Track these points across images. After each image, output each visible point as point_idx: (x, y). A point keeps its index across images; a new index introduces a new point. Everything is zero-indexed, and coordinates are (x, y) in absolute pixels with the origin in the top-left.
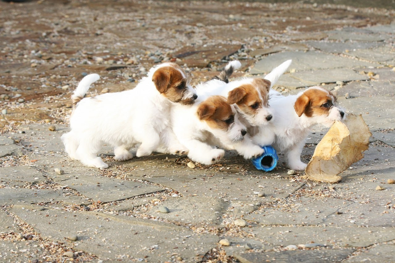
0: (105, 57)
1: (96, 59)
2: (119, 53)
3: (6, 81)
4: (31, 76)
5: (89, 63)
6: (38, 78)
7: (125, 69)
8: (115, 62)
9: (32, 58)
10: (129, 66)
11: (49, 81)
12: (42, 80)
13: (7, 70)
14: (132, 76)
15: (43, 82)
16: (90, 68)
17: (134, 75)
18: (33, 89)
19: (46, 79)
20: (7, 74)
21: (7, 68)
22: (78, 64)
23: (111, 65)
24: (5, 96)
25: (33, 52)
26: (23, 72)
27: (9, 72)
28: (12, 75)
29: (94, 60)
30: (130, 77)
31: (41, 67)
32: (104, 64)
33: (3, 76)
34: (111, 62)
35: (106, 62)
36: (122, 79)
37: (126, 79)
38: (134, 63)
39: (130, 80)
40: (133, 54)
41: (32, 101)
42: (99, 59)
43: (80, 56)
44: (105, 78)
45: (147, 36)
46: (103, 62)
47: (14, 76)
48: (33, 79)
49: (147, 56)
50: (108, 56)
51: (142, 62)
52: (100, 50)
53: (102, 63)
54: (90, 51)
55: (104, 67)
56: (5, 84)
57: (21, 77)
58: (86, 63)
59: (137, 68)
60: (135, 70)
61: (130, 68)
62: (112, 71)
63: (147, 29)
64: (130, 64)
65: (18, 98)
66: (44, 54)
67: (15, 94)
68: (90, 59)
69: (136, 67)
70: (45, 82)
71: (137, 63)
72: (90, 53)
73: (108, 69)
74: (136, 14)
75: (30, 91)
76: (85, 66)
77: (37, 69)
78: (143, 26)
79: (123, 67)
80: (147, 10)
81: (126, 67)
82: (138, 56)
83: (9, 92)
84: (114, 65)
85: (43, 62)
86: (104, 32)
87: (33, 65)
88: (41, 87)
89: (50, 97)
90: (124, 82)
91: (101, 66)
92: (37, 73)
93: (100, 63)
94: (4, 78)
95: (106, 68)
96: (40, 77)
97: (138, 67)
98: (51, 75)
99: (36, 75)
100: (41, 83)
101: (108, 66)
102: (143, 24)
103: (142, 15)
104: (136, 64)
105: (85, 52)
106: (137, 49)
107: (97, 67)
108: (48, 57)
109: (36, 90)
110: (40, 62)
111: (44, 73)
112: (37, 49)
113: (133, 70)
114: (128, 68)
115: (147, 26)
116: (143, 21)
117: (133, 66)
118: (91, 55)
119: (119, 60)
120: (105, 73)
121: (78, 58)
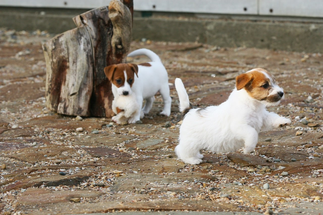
3: (267, 150)
4: (296, 146)
6: (303, 148)
9: (297, 125)
11: (317, 152)
12: (309, 150)
13: (268, 138)
15: (310, 152)
18: (299, 160)
19: (313, 149)
20: (268, 142)
21: (268, 136)
24: (266, 169)
25: (297, 117)
26: (287, 140)
27: (270, 141)
28: (275, 144)
31: (307, 135)
33: (263, 144)
41: (298, 175)
47: (276, 145)
48: (298, 149)
56: (266, 155)
57: (284, 146)
65: (282, 171)
66: (311, 120)
67: (277, 166)
70: (312, 152)
75: (294, 163)
77: (303, 137)
83: (271, 164)
85: (310, 130)
87: (298, 133)
88: (308, 159)
89: (318, 170)
92: (303, 143)
94: (264, 147)
96: (306, 147)
98: (319, 144)
99: (302, 145)
100: (308, 154)
108: (315, 124)
109: (302, 162)
110: (305, 129)
111: (311, 142)
112: (301, 115)
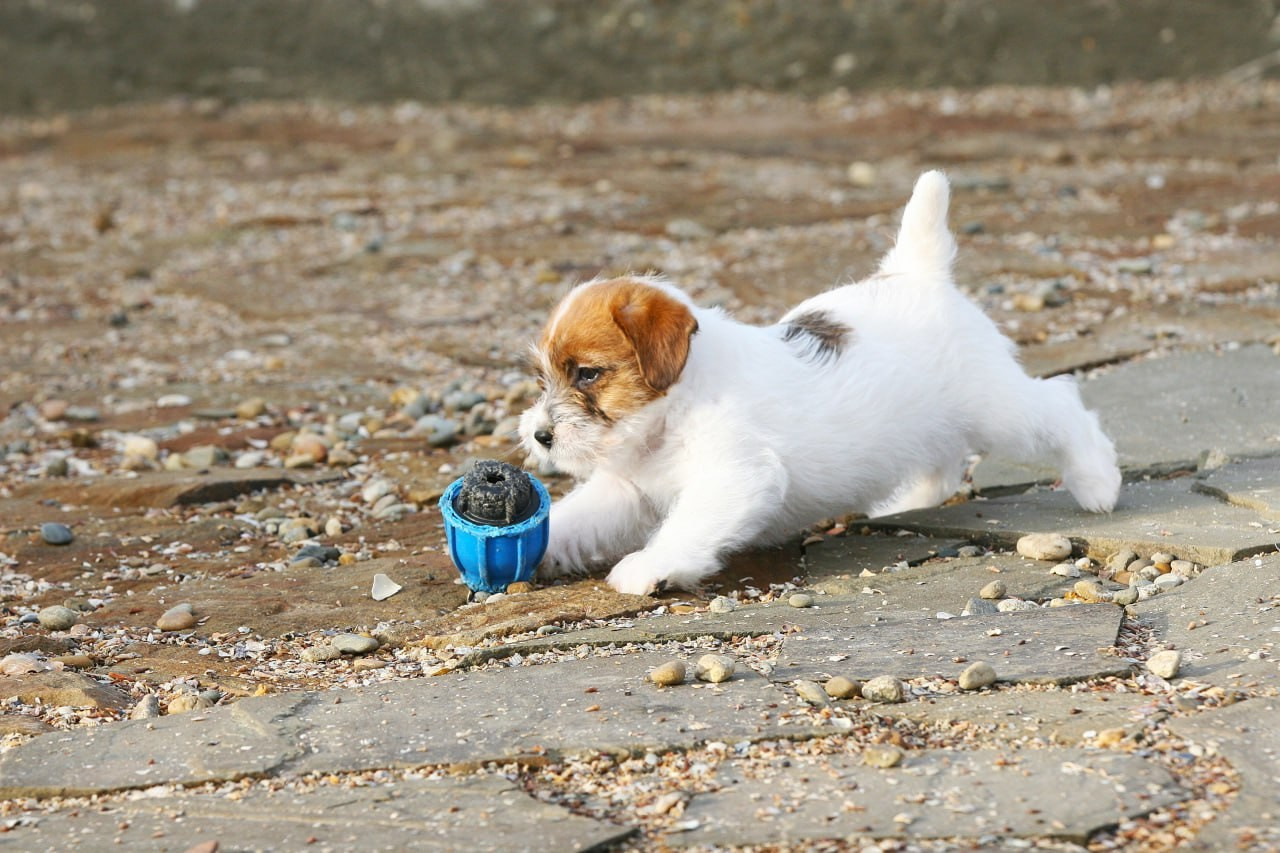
0: (167, 433)
1: (119, 447)
2: (248, 407)
5: (82, 466)
7: (281, 492)
8: (225, 459)
10: (304, 476)
14: (322, 530)
16: (85, 494)
17: (333, 526)
22: (14, 479)
23: (205, 472)
29: (110, 453)
30: (310, 534)
32: (163, 469)
34: (202, 456)
35: (173, 461)
36: (266, 547)
37: (290, 550)
38: (332, 459)
39: (311, 551)
40: (323, 407)
42: (136, 445)
43: (30, 431)
44: (172, 549)
45: (396, 303)
46: (158, 458)
49: (399, 416)
50: (186, 427)
51: (373, 449)
52: (139, 392)
53: (155, 465)
54: (82, 402)
55: (163, 489)
58: (62, 470)
59: (348, 485)
60: (338, 497)
61: (308, 485)
62: (214, 506)
63: (395, 264)
64: (304, 467)
68: (87, 445)
69: (341, 480)
71: (351, 458)
72: (86, 412)
73: (189, 500)
74: (334, 184)
76: (57, 489)
78: (374, 249)
79: (272, 485)
80: (389, 157)
81: (289, 484)
82: (351, 419)
84: (222, 475)
86: (159, 292)
90: (278, 566)
91: (148, 482)
93: (142, 468)
95: (174, 494)
97: (352, 477)
101: (188, 482)
102: (374, 236)
103: (361, 188)
104: (343, 464)
105: (52, 408)
106: (346, 380)
107: (126, 490)
113: (323, 495)
114: (299, 488)
115: (392, 251)
116: (372, 221)
117: (323, 472)
118: (92, 421)
119: (246, 446)
120: (172, 522)
121: (16, 445)
